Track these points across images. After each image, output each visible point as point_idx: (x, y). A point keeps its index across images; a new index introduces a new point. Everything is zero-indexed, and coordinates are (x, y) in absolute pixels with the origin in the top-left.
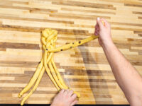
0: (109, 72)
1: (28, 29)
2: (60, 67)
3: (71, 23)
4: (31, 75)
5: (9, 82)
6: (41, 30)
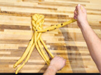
0: (85, 48)
1: (21, 15)
2: (46, 44)
3: (55, 9)
4: (24, 50)
5: (6, 55)
6: (32, 15)
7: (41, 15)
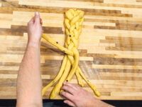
1: (49, 10)
2: (88, 55)
3: (101, 2)
6: (64, 11)
7: (79, 11)
